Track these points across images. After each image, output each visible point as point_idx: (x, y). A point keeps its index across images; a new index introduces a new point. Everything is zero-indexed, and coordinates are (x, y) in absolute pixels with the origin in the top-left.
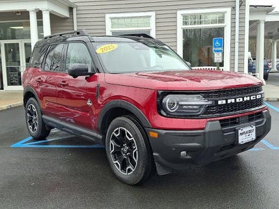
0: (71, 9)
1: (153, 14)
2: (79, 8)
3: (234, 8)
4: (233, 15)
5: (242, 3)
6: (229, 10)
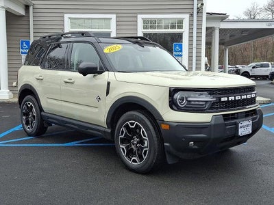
0: (27, 7)
1: (114, 17)
2: (36, 6)
3: (192, 15)
4: (191, 21)
5: (200, 10)
6: (186, 17)
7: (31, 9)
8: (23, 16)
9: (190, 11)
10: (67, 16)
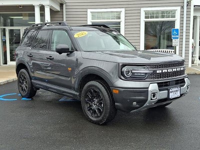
0: (61, 5)
1: (123, 10)
2: (68, 4)
3: (182, 7)
4: (182, 12)
5: (189, 4)
6: (179, 9)
7: (64, 6)
8: (59, 11)
9: (181, 4)
10: (89, 11)
